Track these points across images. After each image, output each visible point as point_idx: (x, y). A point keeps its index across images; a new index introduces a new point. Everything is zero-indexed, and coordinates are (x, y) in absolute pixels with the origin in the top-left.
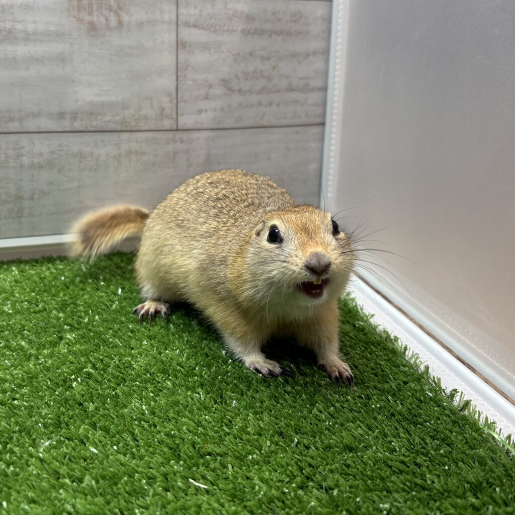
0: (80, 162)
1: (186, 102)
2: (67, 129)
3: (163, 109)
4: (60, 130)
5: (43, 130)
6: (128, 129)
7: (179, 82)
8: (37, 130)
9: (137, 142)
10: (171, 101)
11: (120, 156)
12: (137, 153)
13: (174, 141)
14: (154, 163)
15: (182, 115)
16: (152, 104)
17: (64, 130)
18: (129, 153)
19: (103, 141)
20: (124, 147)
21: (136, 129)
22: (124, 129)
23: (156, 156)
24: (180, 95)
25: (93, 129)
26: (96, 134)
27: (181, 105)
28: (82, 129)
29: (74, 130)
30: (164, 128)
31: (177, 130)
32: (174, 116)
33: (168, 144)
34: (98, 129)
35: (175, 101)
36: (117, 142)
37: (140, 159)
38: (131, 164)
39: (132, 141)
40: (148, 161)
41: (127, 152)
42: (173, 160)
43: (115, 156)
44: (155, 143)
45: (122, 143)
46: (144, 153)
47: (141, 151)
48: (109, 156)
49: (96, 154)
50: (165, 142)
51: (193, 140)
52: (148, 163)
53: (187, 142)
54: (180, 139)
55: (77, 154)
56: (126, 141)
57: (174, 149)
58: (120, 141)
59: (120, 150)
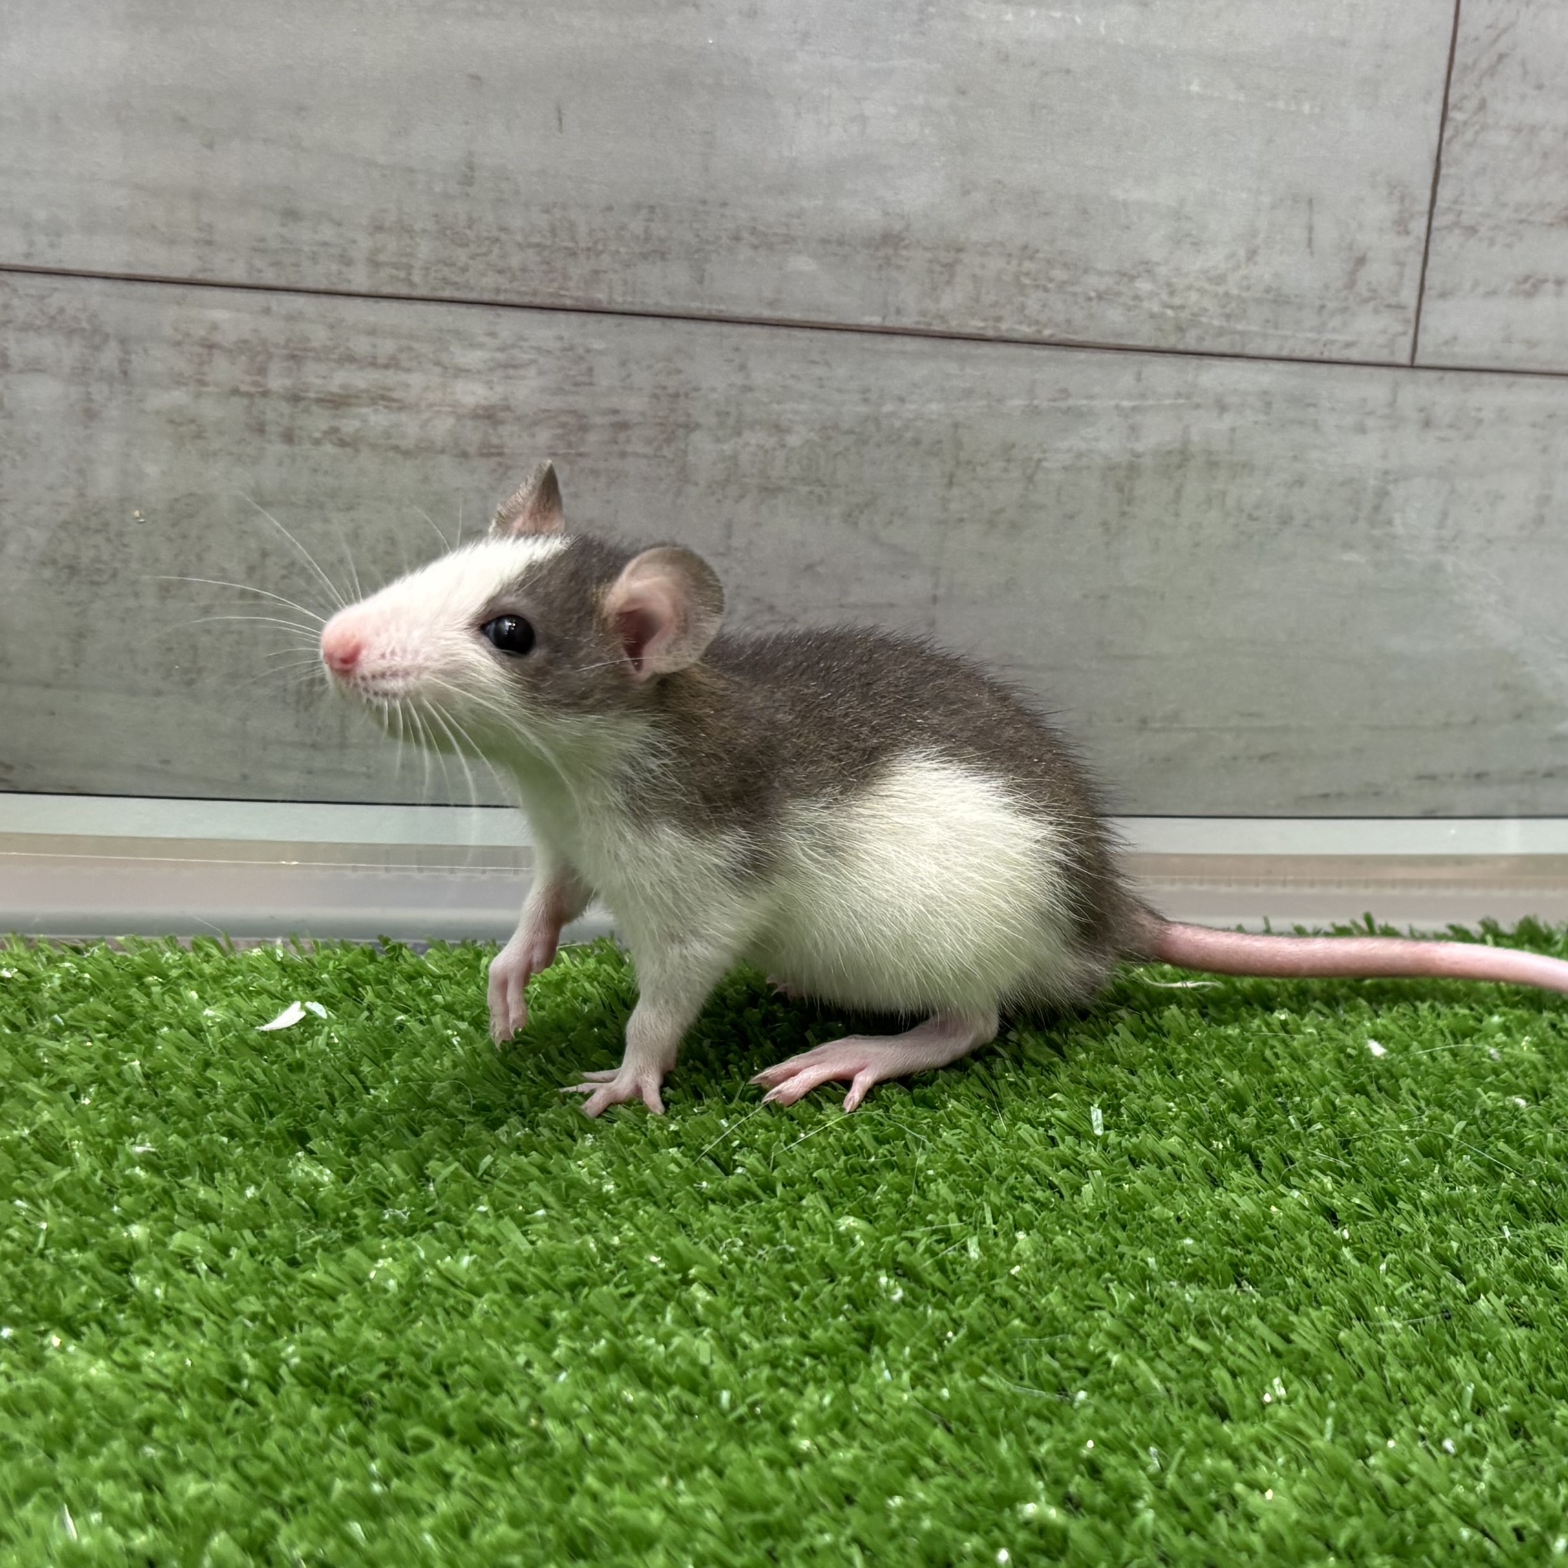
1: (1472, 230)
2: (908, 322)
3: (1361, 261)
4: (875, 320)
5: (797, 316)
6: (1190, 342)
7: (1446, 135)
8: (766, 313)
9: (1222, 407)
10: (1401, 225)
11: (1133, 470)
12: (1213, 464)
13: (1394, 419)
14: (1285, 520)
15: (1443, 295)
16: (1311, 229)
17: (892, 322)
18: (1178, 459)
19: (1065, 393)
20: (1158, 431)
21: (1222, 345)
22: (1170, 342)
23: (1300, 482)
24: (1446, 193)
25: (1026, 331)
26: (1037, 352)
27: (1446, 245)
28: (974, 325)
29: (937, 327)
30: (1354, 354)
31: (1412, 366)
32: (1409, 296)
33: (1362, 429)
34: (1047, 332)
35: (1419, 226)
36: (1126, 404)
37: (1224, 494)
38: (1177, 515)
39: (1197, 400)
40: (1257, 507)
41: (1170, 452)
42: (1377, 508)
43: (1112, 468)
44: (1301, 423)
45: (1151, 407)
46: (1244, 466)
47: (1231, 453)
48: (1084, 462)
49: (1026, 447)
50: (1349, 420)
51: (1480, 421)
52: (1256, 514)
53: (1451, 426)
54: (1421, 410)
55: (940, 442)
56: (1167, 402)
57: (1384, 457)
58: (1143, 396)
59: (1137, 439)
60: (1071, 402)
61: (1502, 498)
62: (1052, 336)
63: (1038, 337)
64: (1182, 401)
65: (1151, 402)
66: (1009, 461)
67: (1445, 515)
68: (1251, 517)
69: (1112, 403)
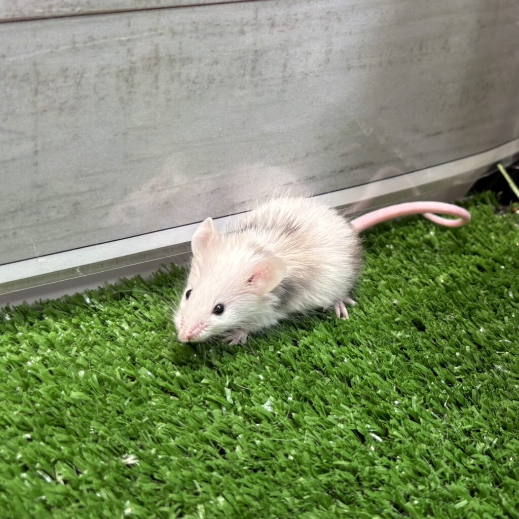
0: (36, 93)
9: (174, 33)
11: (132, 70)
12: (172, 61)
13: (256, 25)
14: (211, 81)
18: (155, 60)
19: (92, 39)
20: (142, 49)
23: (217, 63)
26: (74, 21)
33: (242, 32)
34: (77, 10)
36: (124, 38)
37: (180, 74)
38: (157, 88)
39: (160, 31)
40: (197, 77)
41: (150, 59)
42: (253, 68)
43: (121, 71)
44: (213, 34)
45: (138, 38)
46: (188, 59)
47: (181, 54)
48: (106, 71)
49: (74, 68)
50: (236, 29)
51: (297, 20)
52: (197, 80)
53: (284, 25)
54: (269, 19)
55: (28, 74)
56: (145, 34)
57: (255, 44)
58: (132, 33)
59: (132, 55)
60: (95, 42)
61: (310, 53)
62: (80, 11)
63: (73, 13)
64: (153, 33)
65: (137, 36)
66: (66, 77)
67: (285, 66)
68: (193, 82)
69: (117, 39)
